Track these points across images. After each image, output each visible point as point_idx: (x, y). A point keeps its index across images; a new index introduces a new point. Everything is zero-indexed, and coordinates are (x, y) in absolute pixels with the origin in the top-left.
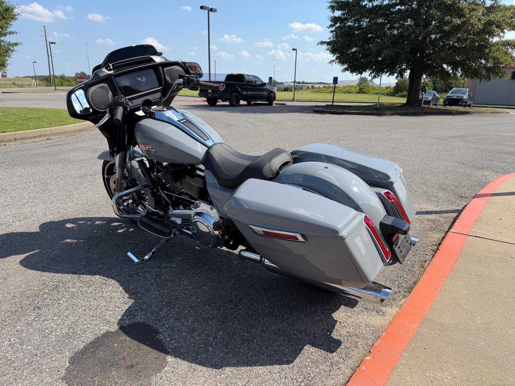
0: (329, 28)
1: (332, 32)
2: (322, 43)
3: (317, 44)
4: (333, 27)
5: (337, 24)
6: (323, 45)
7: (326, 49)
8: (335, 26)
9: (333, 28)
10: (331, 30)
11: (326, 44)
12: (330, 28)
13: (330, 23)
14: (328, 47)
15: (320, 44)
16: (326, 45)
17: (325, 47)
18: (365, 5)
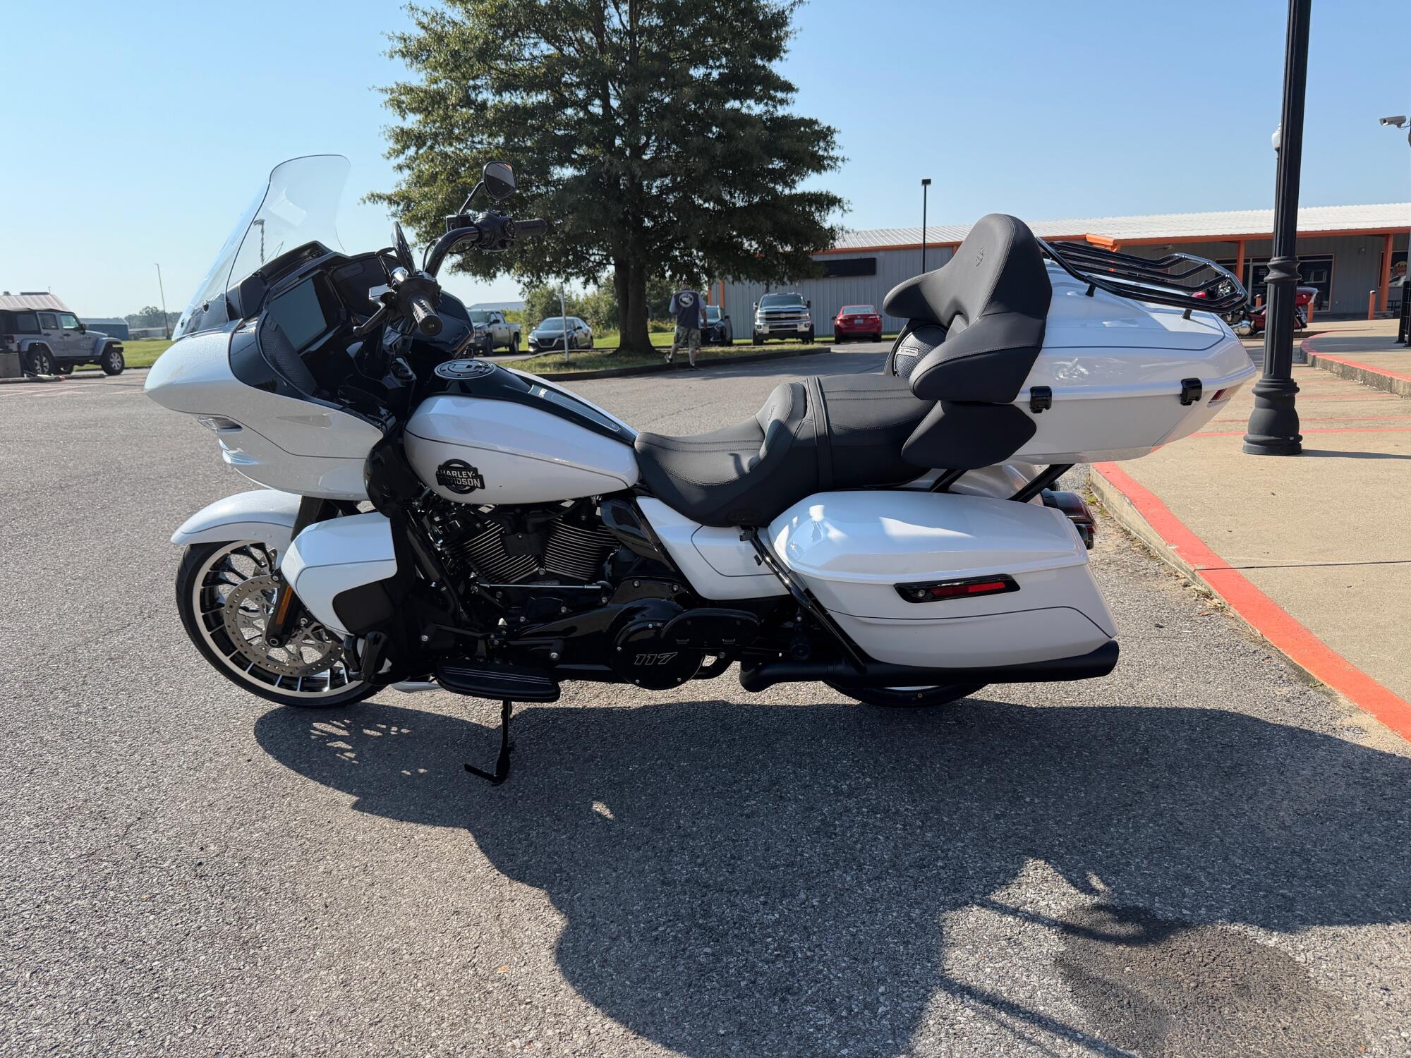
0: (388, 158)
1: (400, 168)
2: (376, 197)
3: (359, 201)
4: (397, 156)
5: (409, 147)
6: (379, 203)
7: (389, 213)
8: (403, 153)
9: (401, 160)
10: (396, 165)
11: (385, 199)
12: (393, 158)
13: (391, 144)
14: (394, 208)
15: (370, 199)
16: (386, 203)
17: (384, 208)
18: (484, 104)
